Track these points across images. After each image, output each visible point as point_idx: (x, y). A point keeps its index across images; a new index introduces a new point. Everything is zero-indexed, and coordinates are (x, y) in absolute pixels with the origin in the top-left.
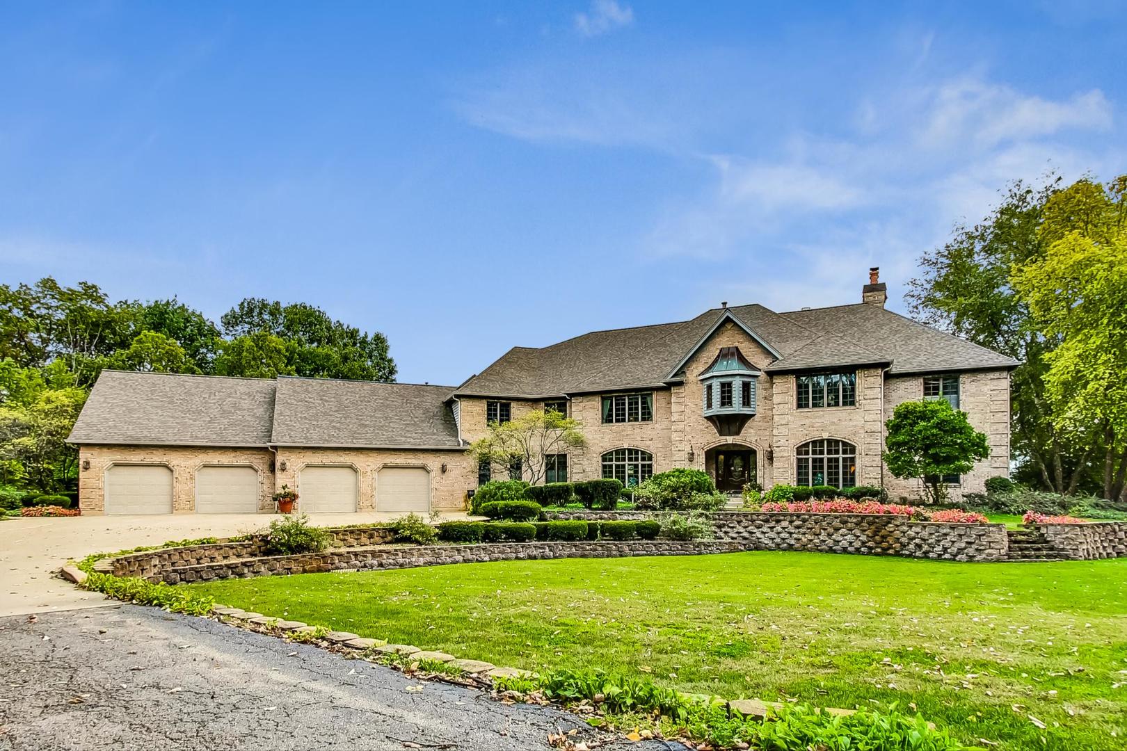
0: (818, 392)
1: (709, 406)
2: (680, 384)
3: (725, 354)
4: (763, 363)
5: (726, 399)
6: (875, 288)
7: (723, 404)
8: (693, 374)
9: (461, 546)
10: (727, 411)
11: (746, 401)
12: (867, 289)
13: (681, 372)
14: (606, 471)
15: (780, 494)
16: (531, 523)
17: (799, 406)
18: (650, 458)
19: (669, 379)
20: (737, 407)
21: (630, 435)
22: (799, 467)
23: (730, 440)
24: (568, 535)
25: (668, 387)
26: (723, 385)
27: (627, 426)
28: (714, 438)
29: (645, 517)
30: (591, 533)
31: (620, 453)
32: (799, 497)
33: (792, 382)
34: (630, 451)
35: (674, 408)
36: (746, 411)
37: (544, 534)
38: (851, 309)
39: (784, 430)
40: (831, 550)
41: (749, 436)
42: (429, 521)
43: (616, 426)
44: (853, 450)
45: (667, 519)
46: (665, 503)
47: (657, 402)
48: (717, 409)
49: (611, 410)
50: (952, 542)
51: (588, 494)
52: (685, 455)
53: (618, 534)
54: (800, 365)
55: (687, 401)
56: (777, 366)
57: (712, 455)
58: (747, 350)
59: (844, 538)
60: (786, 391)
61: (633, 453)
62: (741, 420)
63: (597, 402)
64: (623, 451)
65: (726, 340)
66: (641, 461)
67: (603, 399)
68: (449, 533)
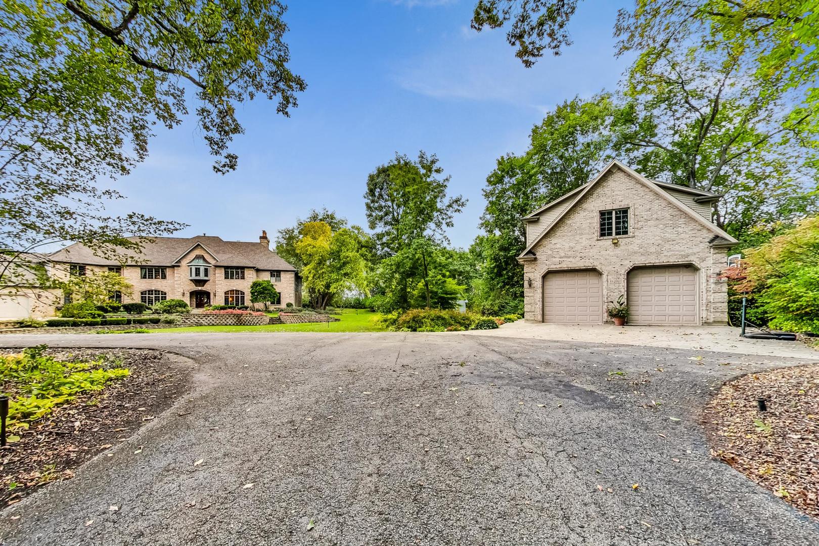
0: (232, 273)
1: (191, 276)
2: (179, 266)
3: (198, 257)
4: (213, 262)
5: (198, 274)
6: (264, 237)
7: (196, 275)
8: (184, 263)
9: (60, 328)
10: (198, 278)
11: (206, 275)
12: (261, 238)
13: (179, 261)
14: (143, 299)
15: (216, 308)
16: (99, 319)
17: (225, 278)
18: (165, 294)
19: (173, 264)
20: (202, 276)
21: (156, 284)
22: (225, 299)
23: (200, 288)
24: (117, 323)
25: (173, 267)
26: (196, 269)
27: (154, 281)
28: (194, 288)
29: (156, 316)
30: (129, 322)
31: (150, 292)
32: (222, 308)
33: (223, 270)
34: (156, 291)
35: (176, 275)
36: (206, 278)
37: (105, 323)
38: (253, 244)
39: (220, 286)
40: (226, 325)
41: (207, 288)
42: (40, 319)
43: (147, 280)
44: (244, 294)
45: (163, 317)
46: (165, 311)
47: (168, 272)
48: (194, 277)
49: (146, 273)
50: (256, 321)
51: (129, 308)
52: (180, 294)
53: (141, 322)
54: (226, 265)
55: (182, 273)
56: (218, 264)
57: (192, 294)
58: (207, 256)
59: (229, 321)
60: (220, 273)
61: (157, 292)
62: (205, 282)
63: (139, 270)
64: (152, 291)
65: (198, 252)
66: (160, 295)
67: (141, 269)
68: (51, 324)
